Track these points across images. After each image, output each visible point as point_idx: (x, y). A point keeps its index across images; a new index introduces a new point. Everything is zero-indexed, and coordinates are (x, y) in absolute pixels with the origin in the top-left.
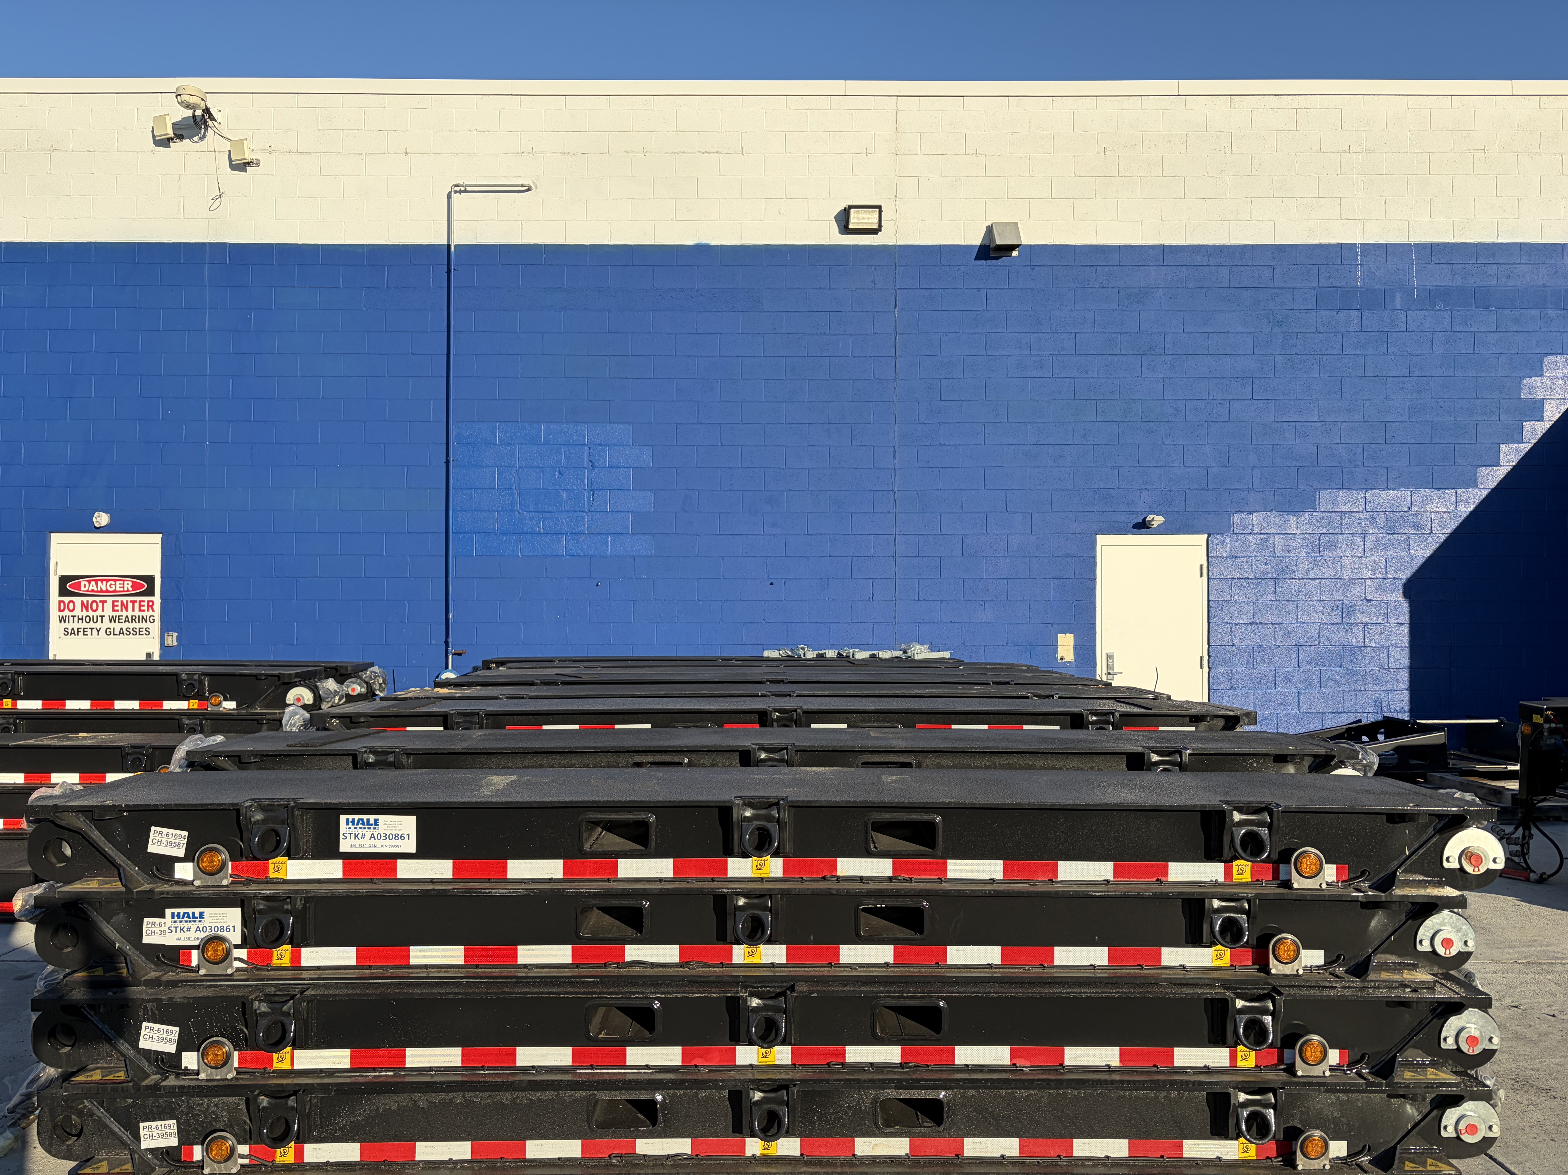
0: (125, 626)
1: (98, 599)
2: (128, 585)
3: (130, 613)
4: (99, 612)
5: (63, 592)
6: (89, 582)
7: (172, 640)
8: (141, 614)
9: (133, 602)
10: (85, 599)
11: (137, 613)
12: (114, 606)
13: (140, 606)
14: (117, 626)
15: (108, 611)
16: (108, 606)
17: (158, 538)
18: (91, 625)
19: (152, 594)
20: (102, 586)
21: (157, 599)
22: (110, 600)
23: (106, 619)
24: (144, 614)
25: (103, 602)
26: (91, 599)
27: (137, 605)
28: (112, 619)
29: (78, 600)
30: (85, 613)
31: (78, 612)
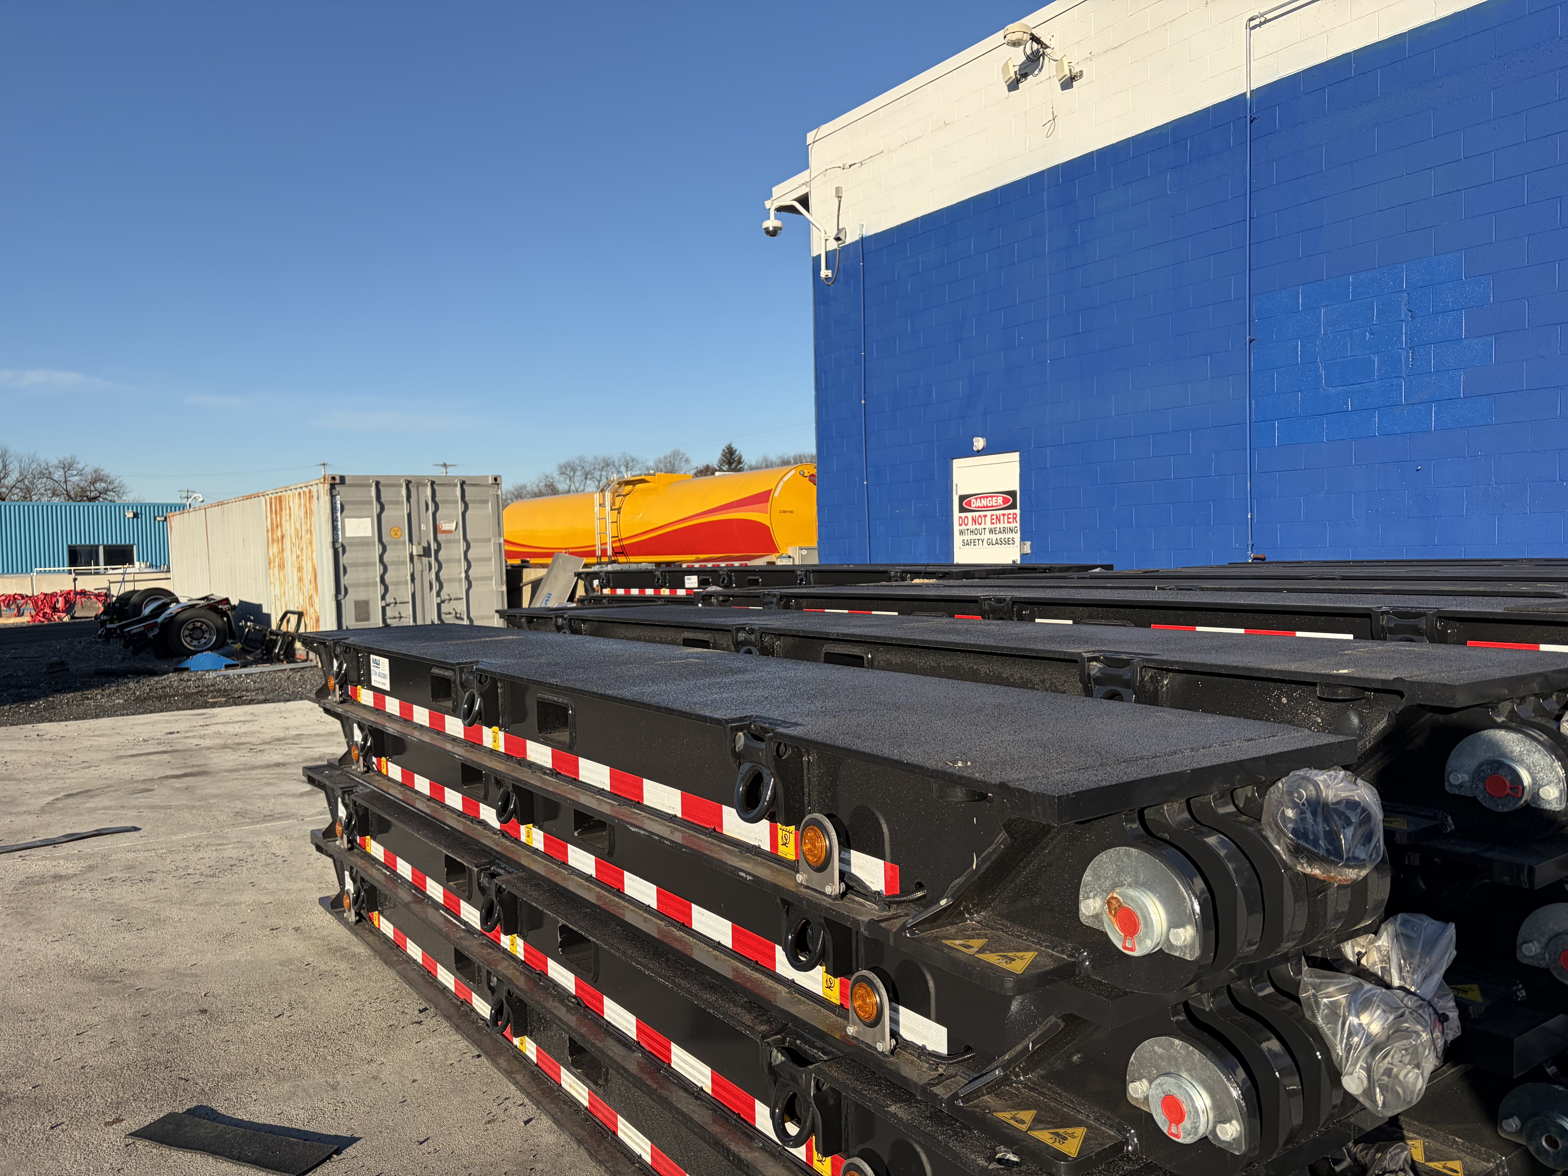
0: (999, 536)
1: (982, 514)
2: (1000, 500)
3: (1002, 525)
4: (983, 526)
5: (962, 510)
6: (976, 499)
7: (1027, 549)
8: (1009, 525)
9: (1004, 515)
10: (974, 514)
11: (1007, 525)
12: (992, 519)
13: (1009, 518)
14: (994, 537)
15: (989, 525)
16: (988, 519)
17: (1016, 456)
18: (978, 537)
19: (1015, 508)
20: (984, 502)
21: (1017, 511)
22: (989, 513)
23: (987, 531)
24: (1010, 525)
25: (985, 516)
26: (977, 514)
27: (1006, 517)
28: (991, 531)
29: (969, 515)
30: (974, 527)
31: (971, 526)
